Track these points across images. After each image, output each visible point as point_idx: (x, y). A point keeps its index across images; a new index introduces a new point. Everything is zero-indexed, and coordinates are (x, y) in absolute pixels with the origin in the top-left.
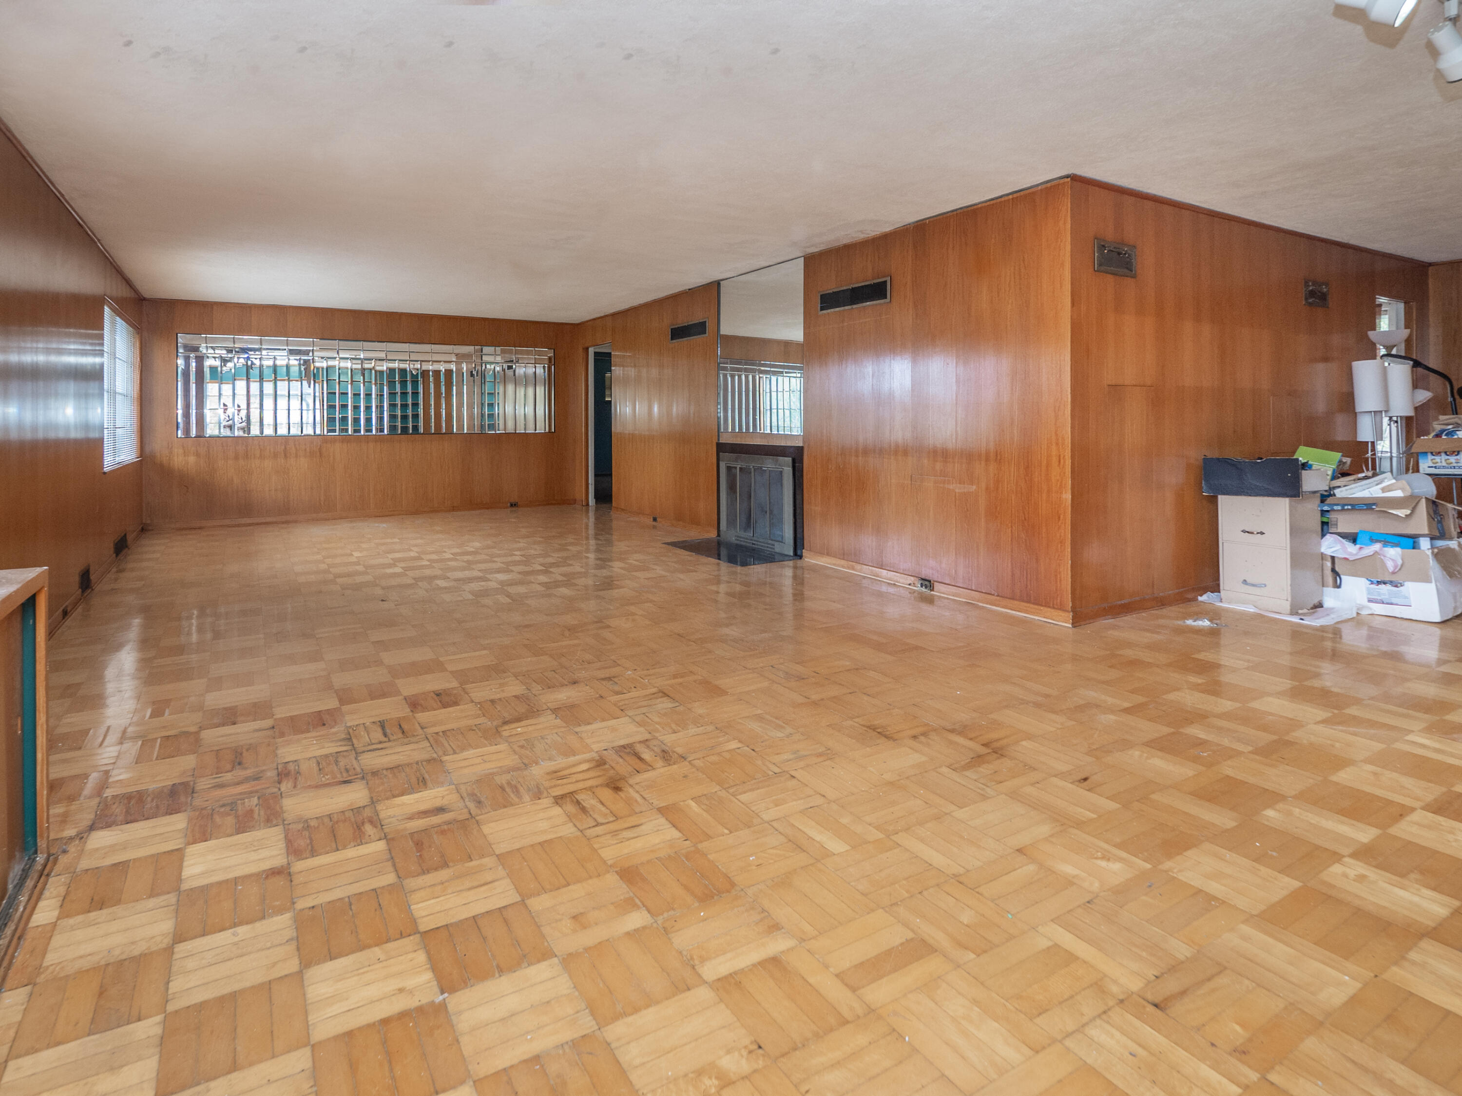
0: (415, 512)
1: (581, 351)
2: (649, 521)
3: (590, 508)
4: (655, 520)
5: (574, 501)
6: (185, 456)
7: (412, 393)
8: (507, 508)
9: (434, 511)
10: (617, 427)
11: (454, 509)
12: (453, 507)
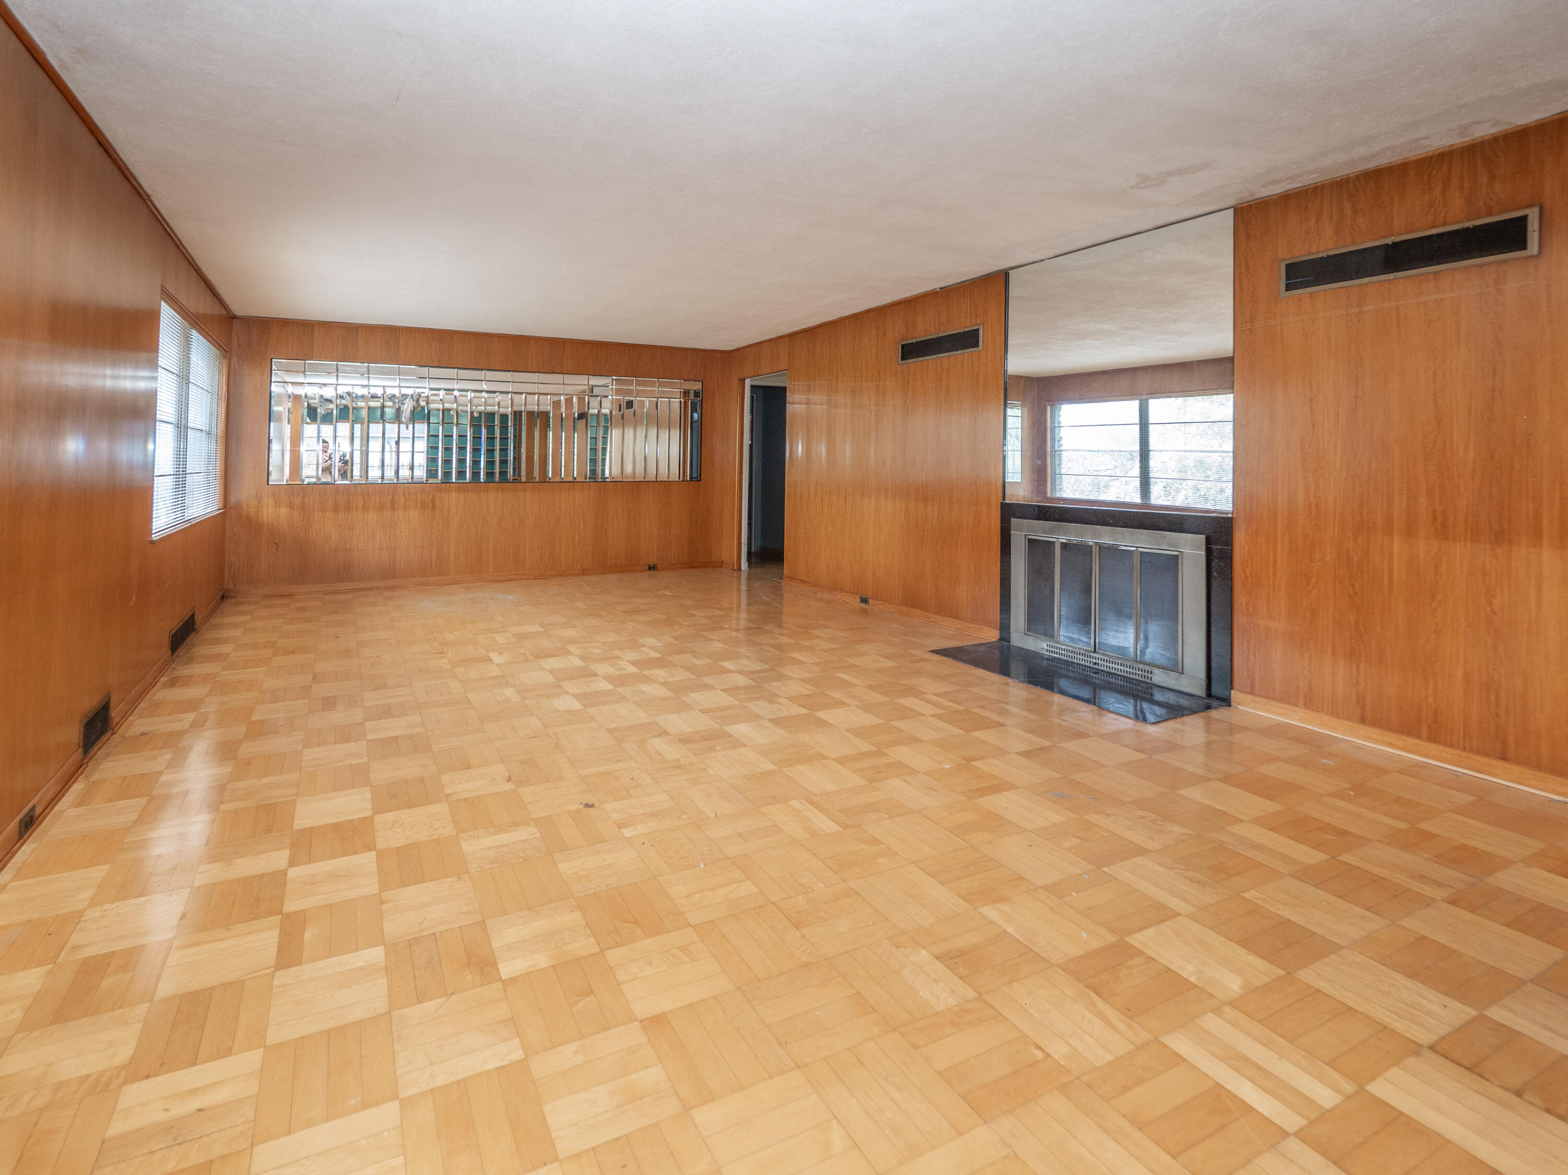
0: (541, 577)
1: (735, 382)
2: (855, 602)
3: (743, 572)
4: (864, 600)
5: (720, 564)
6: (276, 507)
7: (501, 438)
8: (645, 571)
9: (563, 574)
10: (793, 476)
11: (584, 572)
12: (584, 570)
